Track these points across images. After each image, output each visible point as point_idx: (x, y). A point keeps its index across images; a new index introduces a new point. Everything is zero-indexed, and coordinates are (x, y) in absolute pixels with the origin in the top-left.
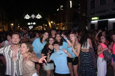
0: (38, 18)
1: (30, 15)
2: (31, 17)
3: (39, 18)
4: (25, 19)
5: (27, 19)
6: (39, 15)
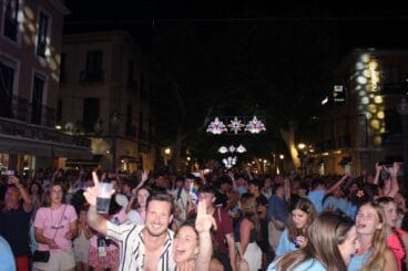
0: (253, 131)
2: (229, 129)
3: (257, 131)
4: (210, 133)
6: (255, 120)
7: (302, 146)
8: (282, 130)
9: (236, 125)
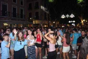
1: (65, 15)
2: (66, 17)
3: (73, 17)
4: (62, 18)
5: (63, 18)
6: (72, 15)
7: (84, 20)
8: (79, 17)
9: (68, 16)
